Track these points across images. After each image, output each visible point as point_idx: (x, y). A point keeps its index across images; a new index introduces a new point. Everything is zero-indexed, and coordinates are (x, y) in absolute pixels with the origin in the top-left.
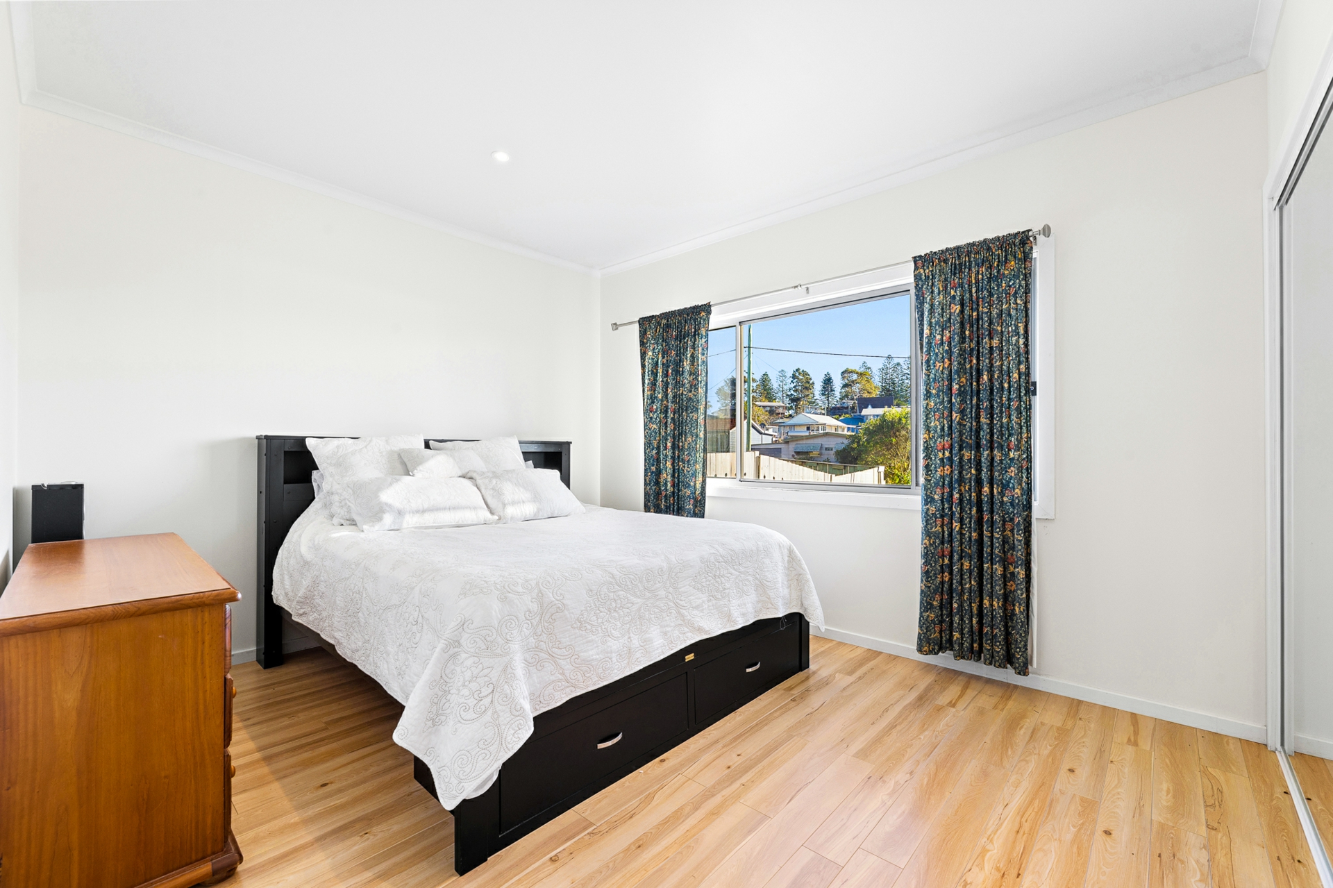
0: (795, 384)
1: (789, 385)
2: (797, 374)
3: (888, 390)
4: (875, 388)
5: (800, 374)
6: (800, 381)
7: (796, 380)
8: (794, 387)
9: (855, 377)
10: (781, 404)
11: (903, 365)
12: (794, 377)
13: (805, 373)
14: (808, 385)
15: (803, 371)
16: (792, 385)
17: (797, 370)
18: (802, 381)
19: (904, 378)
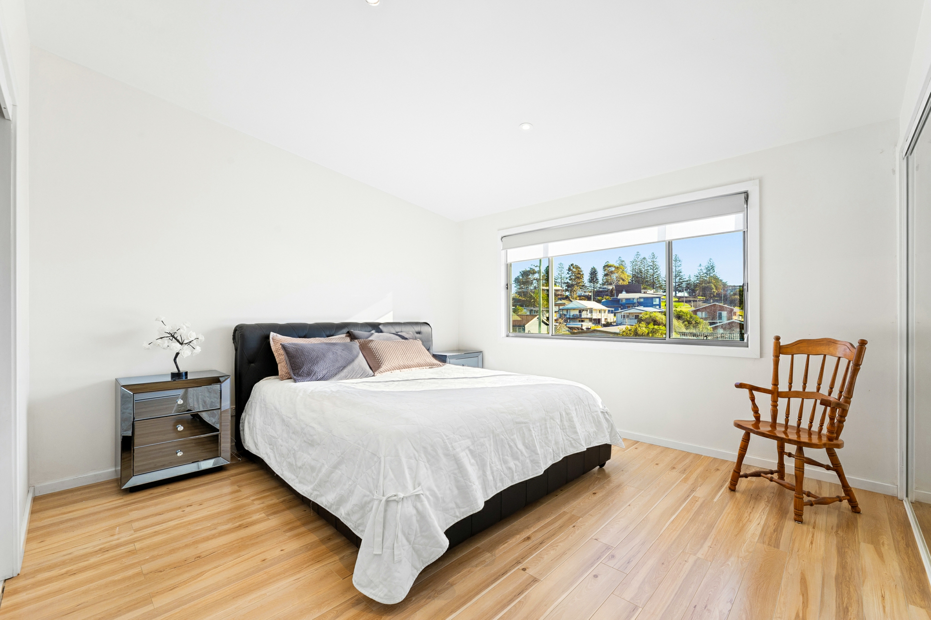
0: (570, 275)
1: (566, 275)
2: (572, 268)
3: (637, 277)
4: (627, 276)
5: (573, 268)
6: (573, 272)
7: (570, 272)
8: (570, 277)
9: (613, 269)
10: (560, 288)
11: (648, 259)
12: (569, 270)
13: (577, 267)
14: (579, 276)
15: (576, 265)
16: (568, 276)
17: (572, 265)
18: (576, 273)
19: (648, 268)
